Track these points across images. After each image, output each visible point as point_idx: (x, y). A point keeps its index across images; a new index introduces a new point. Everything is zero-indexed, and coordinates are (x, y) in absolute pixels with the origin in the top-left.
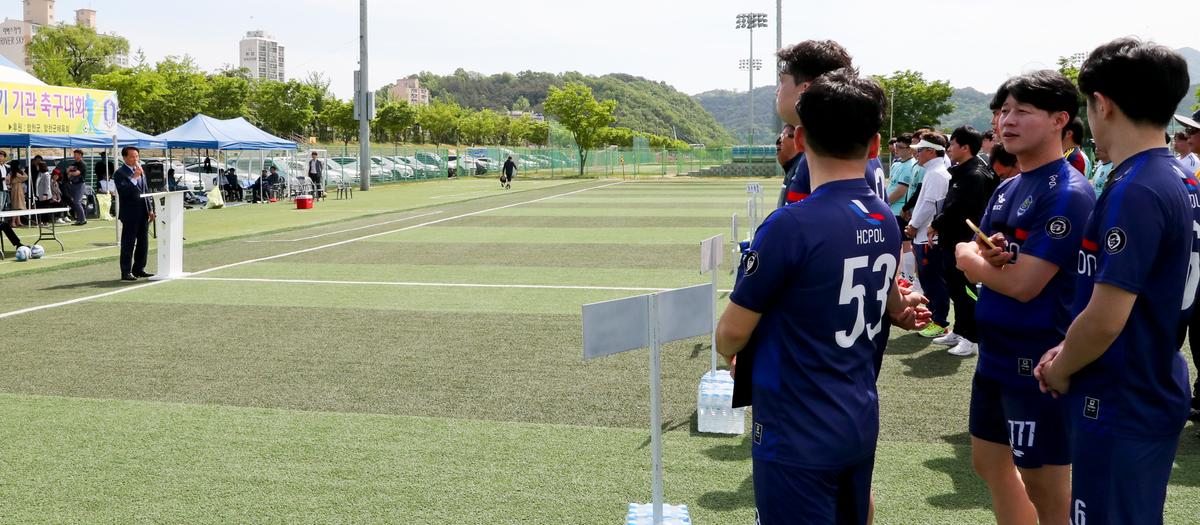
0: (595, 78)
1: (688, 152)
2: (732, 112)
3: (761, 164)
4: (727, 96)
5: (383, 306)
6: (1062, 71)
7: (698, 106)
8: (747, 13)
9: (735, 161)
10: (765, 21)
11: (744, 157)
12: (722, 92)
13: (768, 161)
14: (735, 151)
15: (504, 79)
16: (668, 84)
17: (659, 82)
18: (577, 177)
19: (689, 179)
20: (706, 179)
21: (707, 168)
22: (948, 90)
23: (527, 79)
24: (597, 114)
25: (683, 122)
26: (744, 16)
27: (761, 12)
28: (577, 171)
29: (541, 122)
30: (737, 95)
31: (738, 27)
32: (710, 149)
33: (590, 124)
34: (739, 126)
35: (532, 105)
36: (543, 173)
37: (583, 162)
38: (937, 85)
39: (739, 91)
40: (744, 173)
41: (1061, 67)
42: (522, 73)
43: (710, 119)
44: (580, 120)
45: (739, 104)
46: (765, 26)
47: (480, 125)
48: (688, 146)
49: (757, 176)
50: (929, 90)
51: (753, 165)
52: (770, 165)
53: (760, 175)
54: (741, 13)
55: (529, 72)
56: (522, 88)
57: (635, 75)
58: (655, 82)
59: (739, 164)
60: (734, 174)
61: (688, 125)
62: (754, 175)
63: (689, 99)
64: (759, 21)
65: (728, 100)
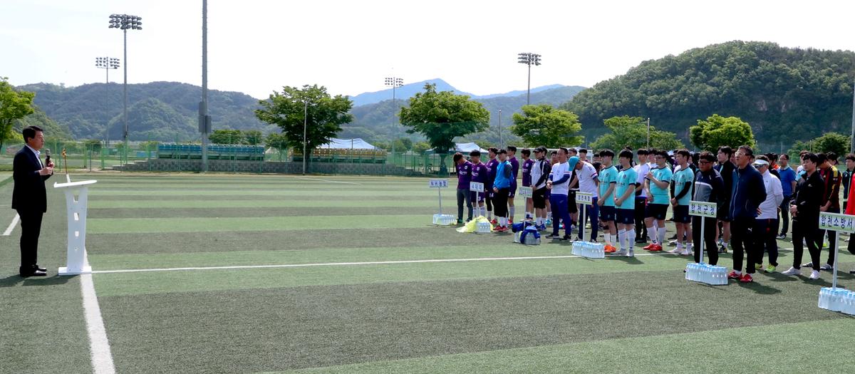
2: (58, 106)
3: (186, 160)
4: (53, 90)
8: (121, 13)
9: (161, 157)
10: (139, 23)
11: (169, 153)
12: (48, 86)
13: (192, 158)
14: (160, 148)
19: (117, 173)
20: (129, 174)
21: (132, 163)
22: (349, 103)
26: (117, 17)
27: (134, 15)
30: (64, 89)
31: (111, 27)
34: (68, 120)
38: (338, 98)
39: (67, 86)
40: (173, 168)
41: (426, 91)
43: (40, 113)
45: (66, 98)
46: (139, 28)
49: (183, 171)
50: (334, 102)
51: (180, 161)
52: (195, 161)
53: (186, 170)
59: (166, 160)
60: (162, 169)
64: (133, 23)
65: (53, 93)
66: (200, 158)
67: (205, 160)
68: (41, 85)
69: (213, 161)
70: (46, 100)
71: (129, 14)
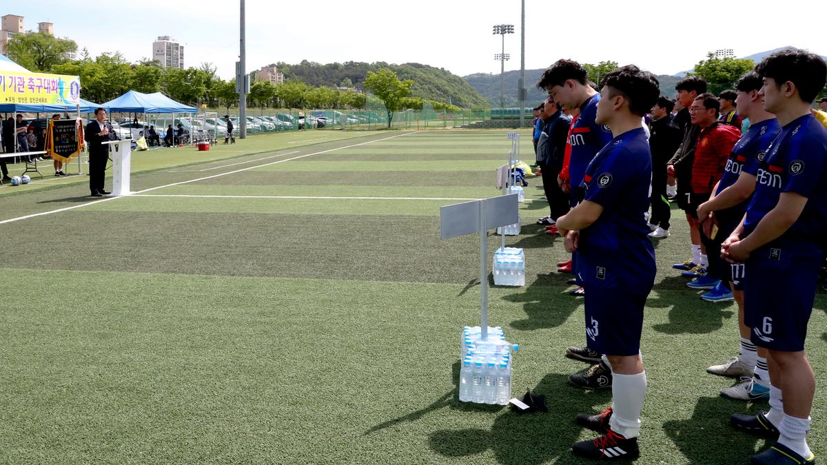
0: (396, 66)
1: (459, 113)
2: (488, 87)
3: (511, 120)
4: (486, 77)
5: (272, 211)
6: (710, 61)
7: (466, 83)
8: (500, 24)
9: (493, 118)
11: (498, 116)
12: (483, 74)
13: (514, 118)
14: (493, 112)
15: (335, 67)
16: (446, 69)
17: (440, 68)
18: (386, 129)
19: (464, 130)
20: (473, 130)
21: (474, 123)
23: (351, 67)
24: (400, 89)
25: (456, 93)
26: (498, 26)
27: (509, 24)
28: (386, 125)
29: (360, 94)
30: (492, 76)
31: (494, 33)
32: (474, 111)
33: (395, 95)
34: (494, 96)
35: (353, 83)
36: (362, 127)
37: (390, 120)
39: (493, 74)
40: (499, 126)
41: (709, 58)
42: (347, 63)
43: (474, 92)
44: (388, 93)
45: (493, 82)
46: (512, 32)
47: (319, 96)
48: (459, 109)
49: (507, 127)
51: (505, 120)
52: (516, 120)
53: (510, 127)
54: (497, 24)
55: (352, 62)
56: (347, 73)
57: (424, 64)
58: (437, 68)
59: (496, 120)
60: (492, 126)
61: (460, 95)
62: (505, 127)
63: (460, 79)
64: (509, 29)
65: (486, 79)
66: (519, 118)
67: (522, 120)
68: (478, 74)
69: (529, 120)
70: (481, 84)
71: (506, 24)
